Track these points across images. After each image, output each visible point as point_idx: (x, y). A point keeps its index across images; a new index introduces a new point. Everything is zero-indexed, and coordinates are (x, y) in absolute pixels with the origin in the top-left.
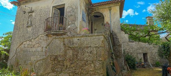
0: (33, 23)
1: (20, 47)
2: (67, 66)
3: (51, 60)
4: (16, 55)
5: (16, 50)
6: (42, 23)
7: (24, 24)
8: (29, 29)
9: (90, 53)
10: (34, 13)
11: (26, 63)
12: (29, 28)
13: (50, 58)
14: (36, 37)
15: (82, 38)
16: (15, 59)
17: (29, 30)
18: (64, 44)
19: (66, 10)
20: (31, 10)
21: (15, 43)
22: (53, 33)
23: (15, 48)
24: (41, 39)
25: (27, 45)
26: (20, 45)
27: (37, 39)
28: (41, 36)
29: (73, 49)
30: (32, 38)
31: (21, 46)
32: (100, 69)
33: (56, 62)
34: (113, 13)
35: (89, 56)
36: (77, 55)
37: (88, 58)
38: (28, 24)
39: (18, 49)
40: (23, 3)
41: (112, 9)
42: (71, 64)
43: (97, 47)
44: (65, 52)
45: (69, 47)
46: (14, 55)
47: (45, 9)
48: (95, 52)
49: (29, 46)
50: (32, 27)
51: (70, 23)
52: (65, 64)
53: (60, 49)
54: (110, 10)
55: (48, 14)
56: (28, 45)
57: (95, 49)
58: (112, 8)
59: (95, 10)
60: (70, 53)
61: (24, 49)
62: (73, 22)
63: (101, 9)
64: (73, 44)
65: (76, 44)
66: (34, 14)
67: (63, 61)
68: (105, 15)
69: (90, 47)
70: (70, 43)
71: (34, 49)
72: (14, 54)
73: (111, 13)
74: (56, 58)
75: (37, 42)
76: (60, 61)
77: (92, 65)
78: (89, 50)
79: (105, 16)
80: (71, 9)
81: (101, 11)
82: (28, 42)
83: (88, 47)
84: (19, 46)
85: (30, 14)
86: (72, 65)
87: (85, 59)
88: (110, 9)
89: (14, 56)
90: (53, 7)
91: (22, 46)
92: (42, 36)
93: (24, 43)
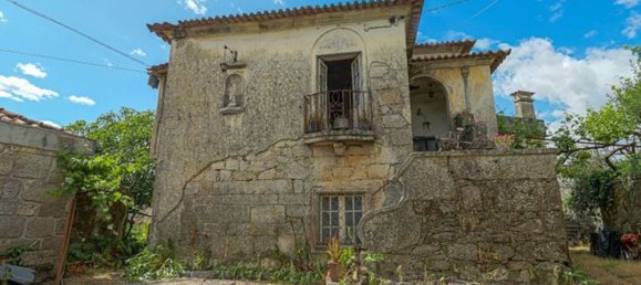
0: (246, 102)
1: (197, 178)
2: (468, 226)
3: (416, 213)
4: (182, 207)
5: (184, 188)
6: (282, 103)
7: (207, 104)
8: (234, 122)
9: (530, 194)
10: (245, 70)
11: (233, 231)
12: (233, 118)
13: (414, 207)
14: (266, 146)
15: (503, 159)
16: (181, 217)
17: (232, 123)
18: (452, 173)
19: (368, 72)
20: (235, 60)
21: (176, 167)
22: (343, 137)
23: (178, 183)
24: (281, 154)
25: (228, 174)
26: (201, 172)
27: (269, 153)
28: (282, 144)
29: (481, 184)
30: (247, 149)
31: (201, 175)
32: (559, 227)
33: (434, 217)
34: (474, 83)
35: (527, 200)
36: (493, 199)
37: (525, 206)
38: (225, 105)
39: (188, 186)
40: (196, 32)
41: (471, 73)
42: (481, 220)
43: (545, 179)
44: (459, 192)
45: (468, 179)
46: (177, 207)
47: (290, 64)
48: (541, 192)
49: (236, 175)
50: (242, 114)
51: (385, 110)
52: (463, 221)
53: (442, 184)
54: (465, 76)
55: (304, 79)
56: (233, 171)
57: (540, 184)
58: (472, 70)
59: (420, 72)
60: (474, 194)
61: (216, 185)
62: (395, 110)
63: (438, 71)
64: (478, 171)
65: (488, 173)
66: (246, 74)
67: (455, 214)
68: (451, 89)
69: (528, 179)
70: (469, 168)
71: (259, 187)
72: (176, 203)
73: (469, 84)
74: (432, 207)
75: (270, 164)
76: (447, 213)
77: (539, 221)
78: (526, 186)
79: (452, 92)
80: (383, 68)
81: (437, 75)
82: (230, 164)
83: (520, 181)
84: (194, 176)
85: (229, 72)
86: (484, 224)
87: (518, 208)
88: (465, 71)
89: (174, 209)
90: (318, 57)
91: (209, 176)
92: (286, 146)
93: (214, 166)
